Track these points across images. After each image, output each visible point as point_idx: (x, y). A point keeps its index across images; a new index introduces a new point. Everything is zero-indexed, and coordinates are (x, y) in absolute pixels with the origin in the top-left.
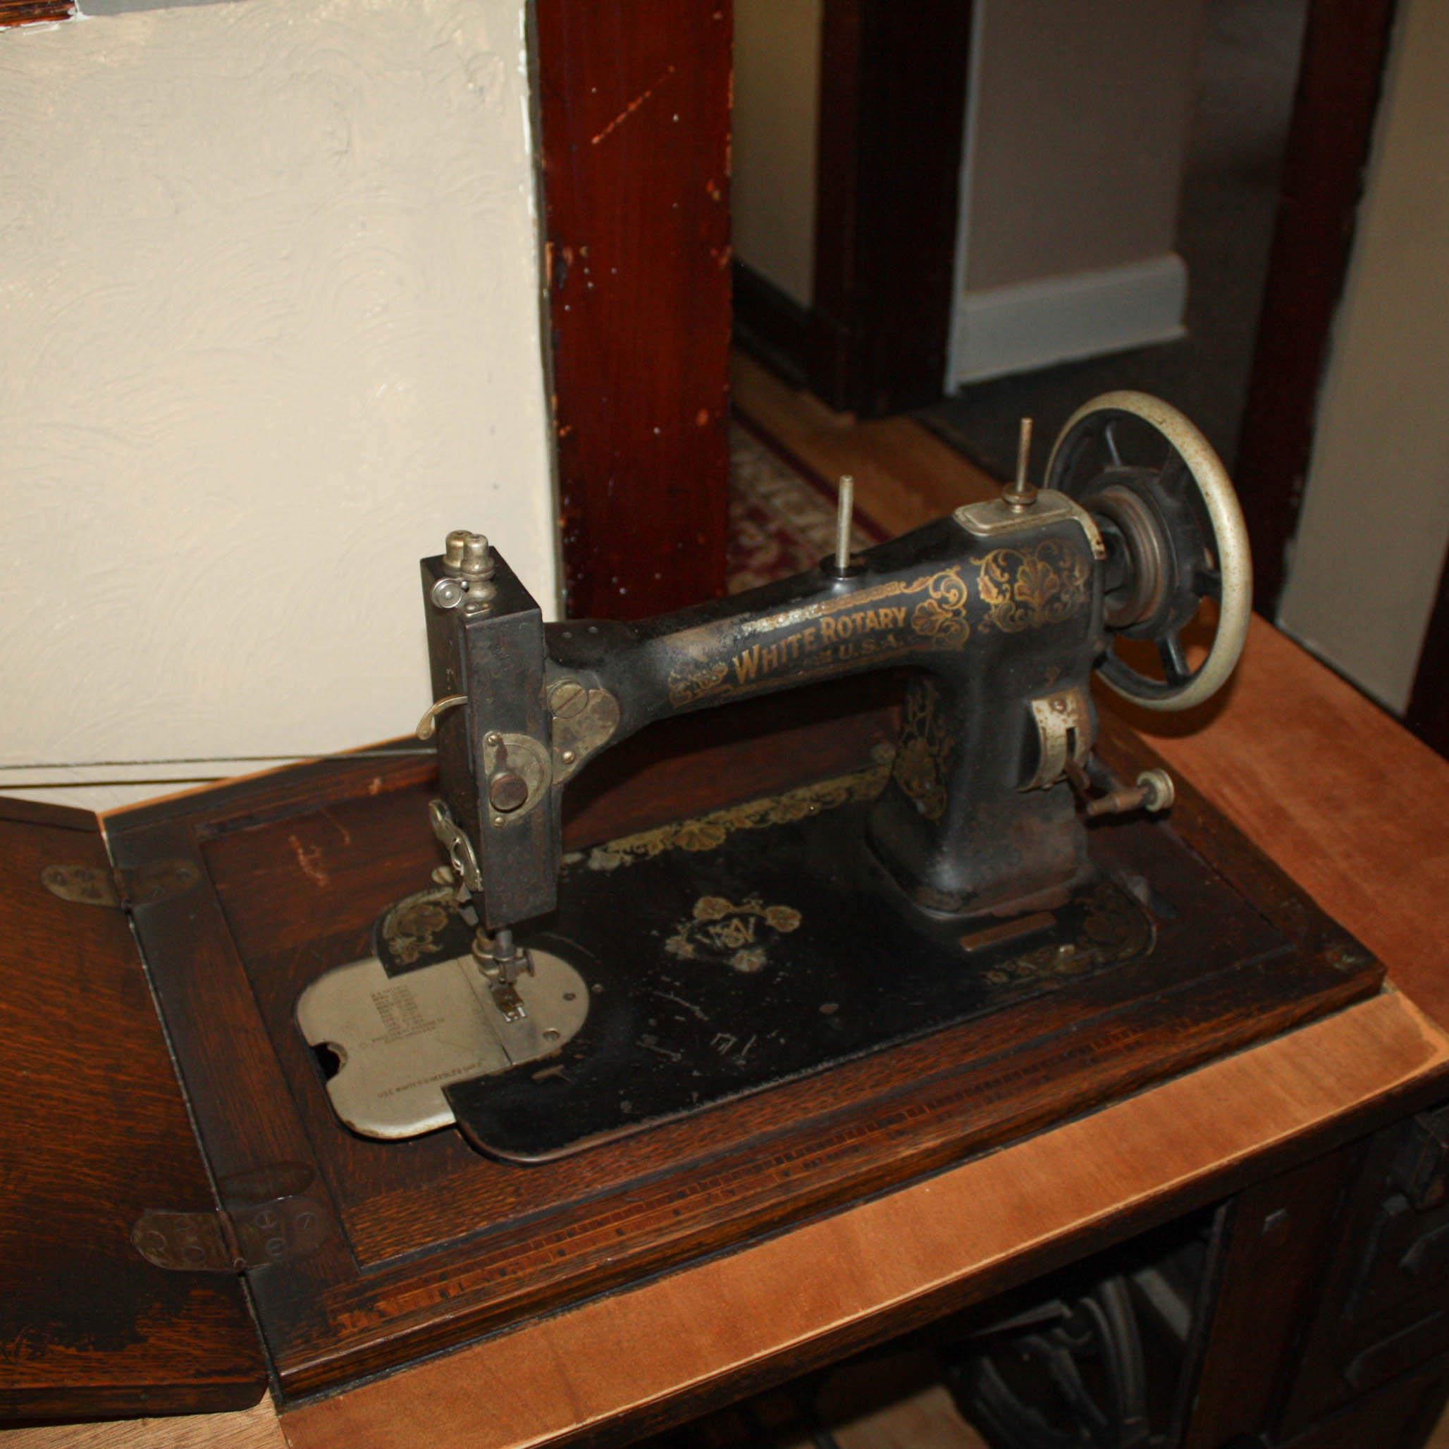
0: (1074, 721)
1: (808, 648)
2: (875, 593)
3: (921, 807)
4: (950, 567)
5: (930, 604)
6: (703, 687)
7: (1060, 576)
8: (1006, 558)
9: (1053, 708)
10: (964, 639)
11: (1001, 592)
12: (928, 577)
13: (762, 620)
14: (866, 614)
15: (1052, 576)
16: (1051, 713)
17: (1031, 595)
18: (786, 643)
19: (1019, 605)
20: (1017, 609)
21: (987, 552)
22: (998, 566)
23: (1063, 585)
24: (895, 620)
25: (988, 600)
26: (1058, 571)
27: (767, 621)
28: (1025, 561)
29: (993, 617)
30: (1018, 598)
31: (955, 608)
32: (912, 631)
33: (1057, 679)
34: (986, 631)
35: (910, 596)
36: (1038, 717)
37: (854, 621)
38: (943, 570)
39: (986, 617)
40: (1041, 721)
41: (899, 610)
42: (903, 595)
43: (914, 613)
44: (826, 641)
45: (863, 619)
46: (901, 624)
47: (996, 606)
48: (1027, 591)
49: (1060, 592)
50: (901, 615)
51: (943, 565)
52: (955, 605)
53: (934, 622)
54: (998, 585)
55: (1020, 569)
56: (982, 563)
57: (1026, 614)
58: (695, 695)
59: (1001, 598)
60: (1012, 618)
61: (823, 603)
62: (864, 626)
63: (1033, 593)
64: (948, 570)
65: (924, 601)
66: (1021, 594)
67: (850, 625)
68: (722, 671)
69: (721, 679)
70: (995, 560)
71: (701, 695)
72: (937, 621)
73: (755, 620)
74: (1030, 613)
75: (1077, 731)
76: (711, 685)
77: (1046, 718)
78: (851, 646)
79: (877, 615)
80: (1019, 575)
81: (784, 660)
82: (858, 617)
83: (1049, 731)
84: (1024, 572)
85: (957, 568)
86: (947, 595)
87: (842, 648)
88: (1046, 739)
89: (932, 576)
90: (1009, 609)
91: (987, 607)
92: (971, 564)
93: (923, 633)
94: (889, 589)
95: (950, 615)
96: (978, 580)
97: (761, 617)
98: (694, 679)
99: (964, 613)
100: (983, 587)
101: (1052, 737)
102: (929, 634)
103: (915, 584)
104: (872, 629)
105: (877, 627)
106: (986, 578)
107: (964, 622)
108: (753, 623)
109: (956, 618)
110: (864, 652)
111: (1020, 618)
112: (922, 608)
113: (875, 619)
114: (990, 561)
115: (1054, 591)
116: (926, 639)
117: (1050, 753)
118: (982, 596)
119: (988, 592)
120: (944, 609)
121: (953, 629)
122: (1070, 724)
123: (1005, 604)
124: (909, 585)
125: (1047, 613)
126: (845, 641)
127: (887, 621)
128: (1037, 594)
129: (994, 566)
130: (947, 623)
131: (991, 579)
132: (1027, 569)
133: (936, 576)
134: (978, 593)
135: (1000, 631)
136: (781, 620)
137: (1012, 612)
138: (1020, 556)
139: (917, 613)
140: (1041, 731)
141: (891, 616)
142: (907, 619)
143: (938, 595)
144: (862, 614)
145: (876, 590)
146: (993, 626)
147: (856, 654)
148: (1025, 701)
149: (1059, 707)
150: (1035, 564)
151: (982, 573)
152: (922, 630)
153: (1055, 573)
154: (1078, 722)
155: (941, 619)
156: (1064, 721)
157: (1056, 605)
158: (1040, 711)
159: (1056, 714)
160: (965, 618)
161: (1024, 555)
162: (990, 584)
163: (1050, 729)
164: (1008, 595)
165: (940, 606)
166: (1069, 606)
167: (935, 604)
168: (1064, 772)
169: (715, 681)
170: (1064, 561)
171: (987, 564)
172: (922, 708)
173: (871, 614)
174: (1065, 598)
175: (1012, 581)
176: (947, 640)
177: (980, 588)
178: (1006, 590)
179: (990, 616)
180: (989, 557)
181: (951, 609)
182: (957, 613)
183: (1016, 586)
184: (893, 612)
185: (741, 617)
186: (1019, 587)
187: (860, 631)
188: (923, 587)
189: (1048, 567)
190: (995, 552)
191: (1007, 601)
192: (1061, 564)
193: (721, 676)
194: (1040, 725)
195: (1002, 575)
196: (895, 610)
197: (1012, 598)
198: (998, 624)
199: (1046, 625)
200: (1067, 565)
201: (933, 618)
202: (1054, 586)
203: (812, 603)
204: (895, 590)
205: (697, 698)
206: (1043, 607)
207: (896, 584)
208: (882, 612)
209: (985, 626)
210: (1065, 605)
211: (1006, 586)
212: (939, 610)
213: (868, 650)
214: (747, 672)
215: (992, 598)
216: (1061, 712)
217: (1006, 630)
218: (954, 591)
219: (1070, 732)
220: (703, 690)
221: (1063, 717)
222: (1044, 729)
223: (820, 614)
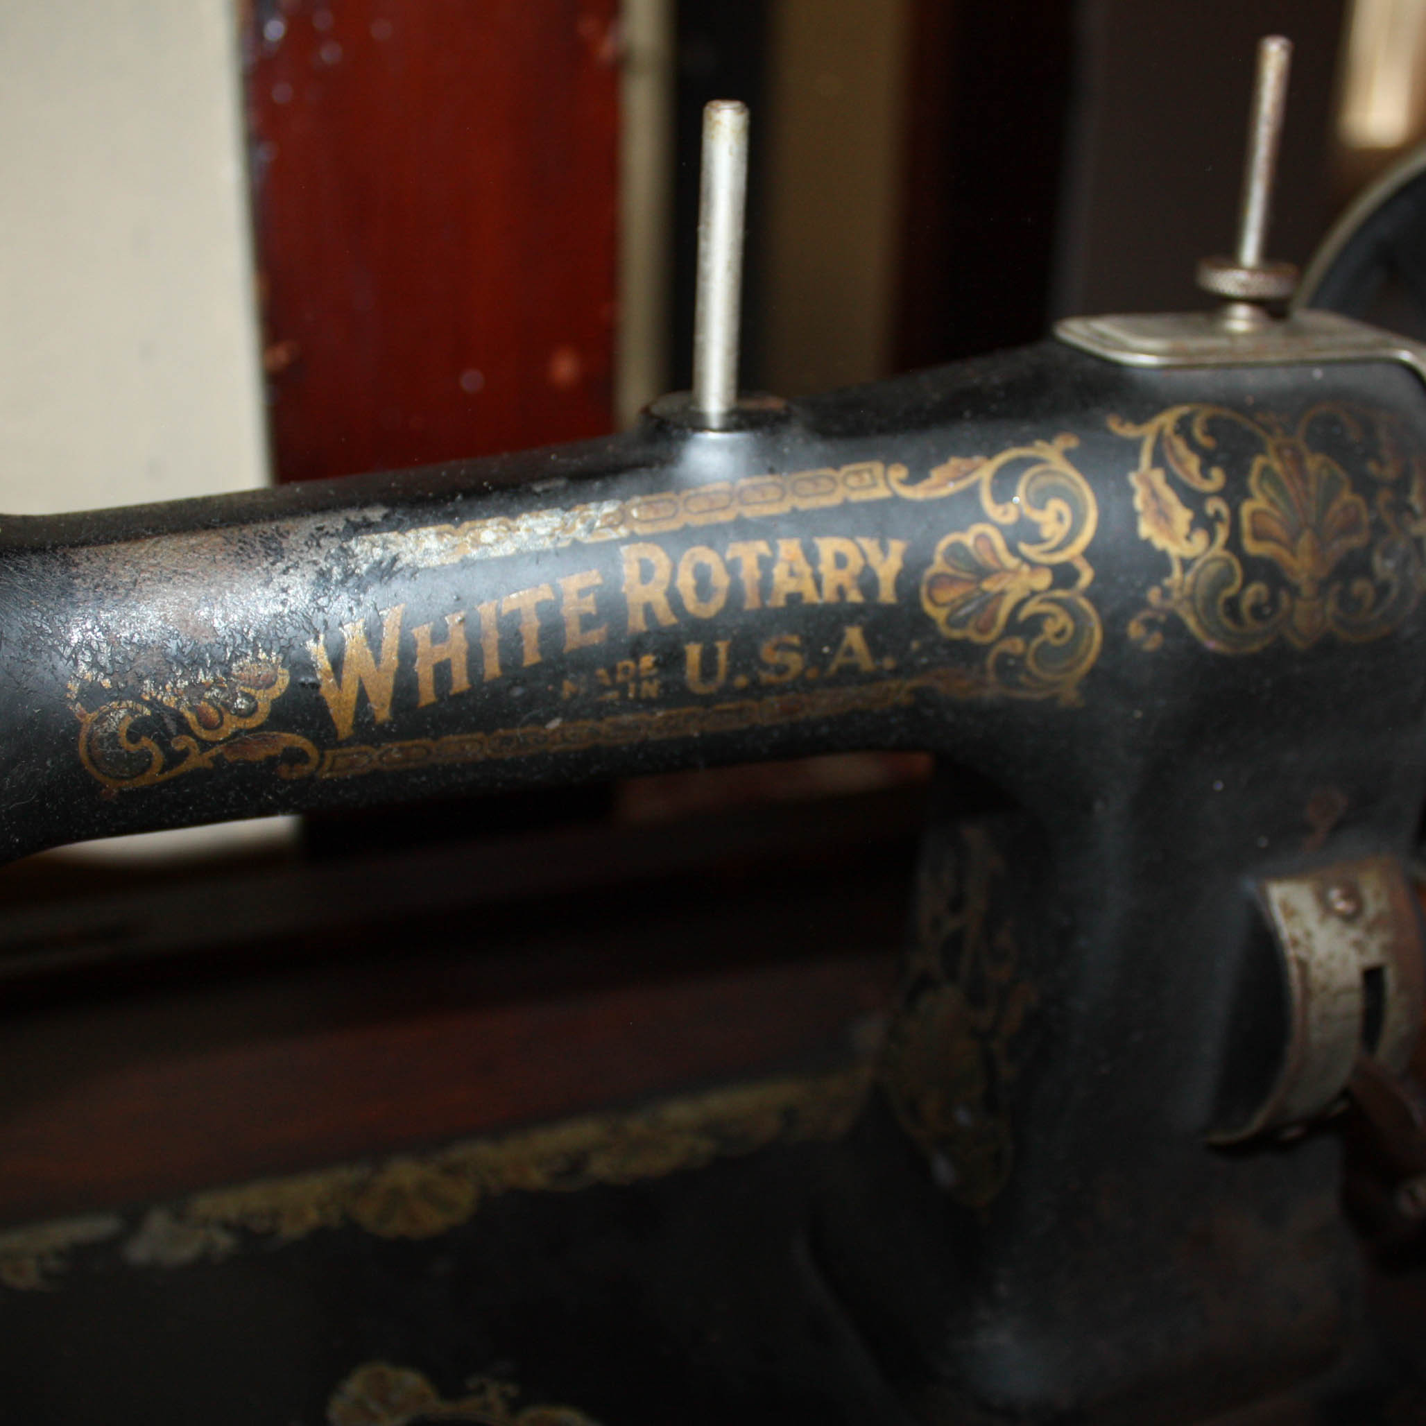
0: (1385, 948)
1: (574, 637)
2: (809, 488)
3: (943, 1171)
4: (1048, 439)
5: (981, 537)
6: (204, 734)
7: (1370, 499)
8: (1213, 427)
9: (1326, 909)
10: (1085, 666)
11: (1204, 522)
12: (977, 459)
13: (423, 531)
14: (773, 547)
15: (1347, 496)
16: (1323, 920)
17: (1291, 545)
18: (498, 612)
19: (1254, 568)
20: (1246, 582)
21: (1161, 406)
22: (1193, 445)
23: (1378, 528)
24: (868, 582)
25: (1160, 542)
26: (1365, 486)
27: (440, 535)
28: (1270, 445)
29: (1176, 595)
30: (1251, 547)
31: (1059, 558)
32: (924, 623)
33: (1339, 826)
34: (1153, 642)
35: (919, 508)
36: (1286, 930)
37: (732, 568)
38: (1024, 441)
39: (1154, 595)
40: (1295, 943)
41: (884, 549)
42: (896, 500)
43: (929, 562)
44: (637, 623)
45: (766, 564)
46: (887, 594)
47: (1186, 564)
48: (1275, 528)
49: (1369, 548)
50: (888, 567)
51: (1026, 428)
52: (1059, 548)
53: (992, 599)
54: (1192, 499)
55: (1258, 462)
56: (1147, 433)
57: (1273, 600)
58: (174, 758)
59: (1200, 539)
60: (1232, 606)
61: (637, 500)
62: (765, 587)
63: (1294, 538)
64: (1039, 444)
65: (963, 529)
66: (1258, 536)
67: (721, 580)
68: (270, 684)
69: (264, 708)
70: (1184, 427)
71: (197, 760)
72: (1002, 594)
73: (399, 527)
74: (1284, 597)
75: (1391, 978)
76: (231, 725)
77: (1308, 935)
78: (722, 647)
79: (811, 556)
80: (1253, 481)
81: (492, 668)
82: (748, 554)
83: (1317, 974)
84: (1266, 471)
85: (1065, 441)
86: (1036, 516)
87: (694, 652)
88: (1307, 993)
89: (990, 456)
90: (1222, 580)
91: (1159, 564)
92: (1108, 431)
93: (957, 634)
94: (853, 481)
95: (1043, 580)
96: (1133, 478)
97: (423, 523)
98: (168, 700)
99: (1087, 576)
100: (1145, 502)
101: (1324, 988)
102: (977, 638)
103: (937, 475)
104: (794, 599)
105: (810, 595)
106: (1158, 477)
107: (1084, 604)
108: (392, 536)
109: (1060, 593)
110: (766, 677)
111: (1256, 610)
112: (956, 551)
113: (804, 568)
114: (1168, 430)
115: (1356, 541)
116: (967, 652)
117: (1316, 1036)
118: (1145, 529)
119: (1163, 516)
120: (1026, 560)
121: (1050, 628)
122: (1373, 956)
123: (1214, 559)
124: (918, 474)
125: (1331, 607)
126: (700, 629)
127: (844, 577)
128: (1305, 542)
129: (1180, 447)
130: (1031, 608)
131: (1172, 481)
132: (1277, 466)
133: (1001, 459)
134: (1132, 518)
135: (1194, 646)
136: (487, 535)
137: (1230, 592)
138: (1260, 432)
139: (939, 565)
140: (1294, 971)
141: (855, 563)
142: (908, 581)
143: (1005, 513)
144: (762, 547)
145: (814, 481)
146: (1173, 626)
147: (741, 681)
148: (1249, 886)
149: (1341, 906)
150: (1298, 460)
151: (1145, 459)
152: (952, 622)
153: (1356, 489)
154: (1392, 949)
155: (1015, 588)
156: (1358, 945)
157: (1360, 586)
158: (1290, 913)
159: (1334, 924)
160: (1089, 594)
161: (1269, 430)
162: (1169, 496)
163: (1320, 965)
164: (1222, 534)
165: (1013, 550)
166: (1394, 592)
167: (999, 543)
168: (1345, 1093)
169: (240, 714)
170: (1381, 464)
171: (1160, 438)
172: (957, 905)
173: (789, 549)
174: (1384, 566)
175: (1235, 493)
176: (1030, 663)
177: (1139, 503)
178: (1218, 516)
179: (1166, 593)
180: (1167, 420)
181: (1045, 559)
182: (1064, 575)
183: (1246, 509)
184: (864, 555)
185: (355, 516)
186: (1254, 515)
187: (751, 602)
188: (962, 484)
189: (1336, 469)
190: (1183, 410)
191: (1218, 549)
192: (1372, 468)
193: (265, 699)
194: (1291, 953)
195: (1205, 472)
196: (869, 545)
197: (1234, 544)
198: (1191, 622)
199: (1326, 646)
200: (1390, 473)
201: (988, 585)
202: (1350, 527)
203: (602, 496)
204: (874, 485)
205: (185, 767)
206: (1322, 587)
207: (878, 468)
208: (828, 547)
209: (1150, 624)
210: (1383, 590)
211: (1214, 506)
212: (1011, 562)
213: (782, 670)
214: (362, 697)
215: (1173, 538)
216: (1349, 919)
217: (1212, 645)
218: (1055, 505)
219: (1372, 977)
220: (205, 745)
221: (1354, 933)
222: (1303, 965)
223: (623, 532)
